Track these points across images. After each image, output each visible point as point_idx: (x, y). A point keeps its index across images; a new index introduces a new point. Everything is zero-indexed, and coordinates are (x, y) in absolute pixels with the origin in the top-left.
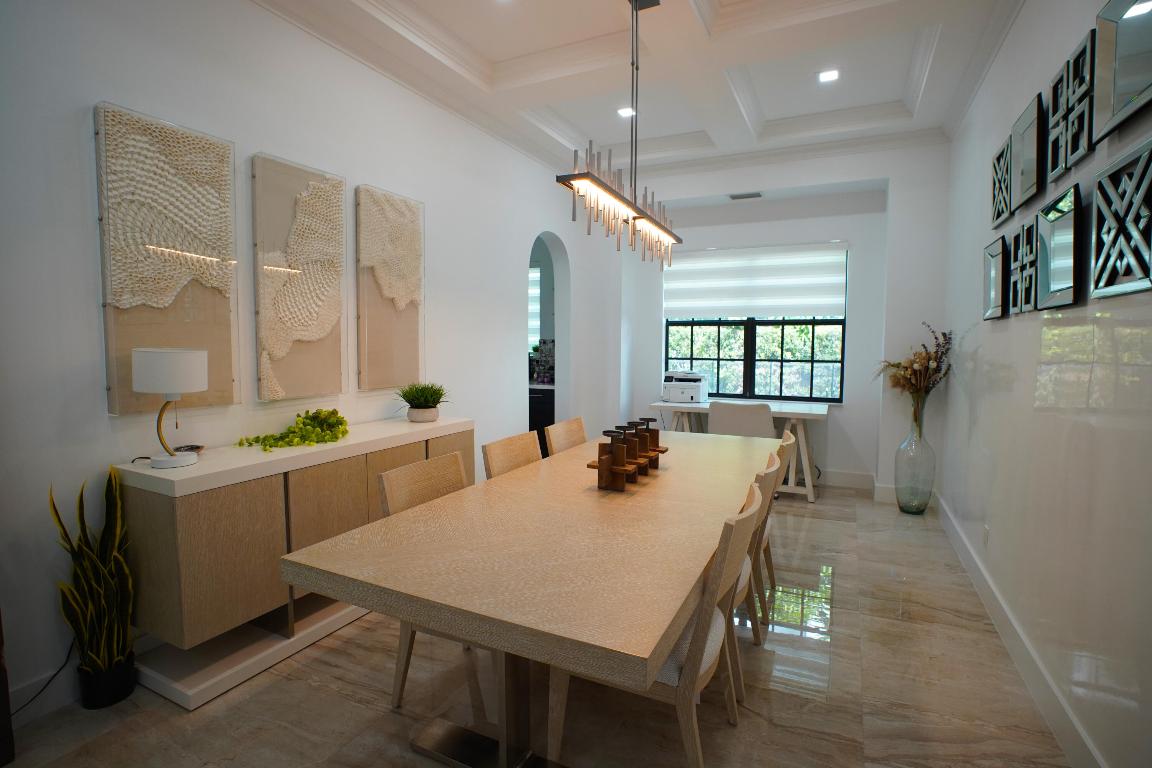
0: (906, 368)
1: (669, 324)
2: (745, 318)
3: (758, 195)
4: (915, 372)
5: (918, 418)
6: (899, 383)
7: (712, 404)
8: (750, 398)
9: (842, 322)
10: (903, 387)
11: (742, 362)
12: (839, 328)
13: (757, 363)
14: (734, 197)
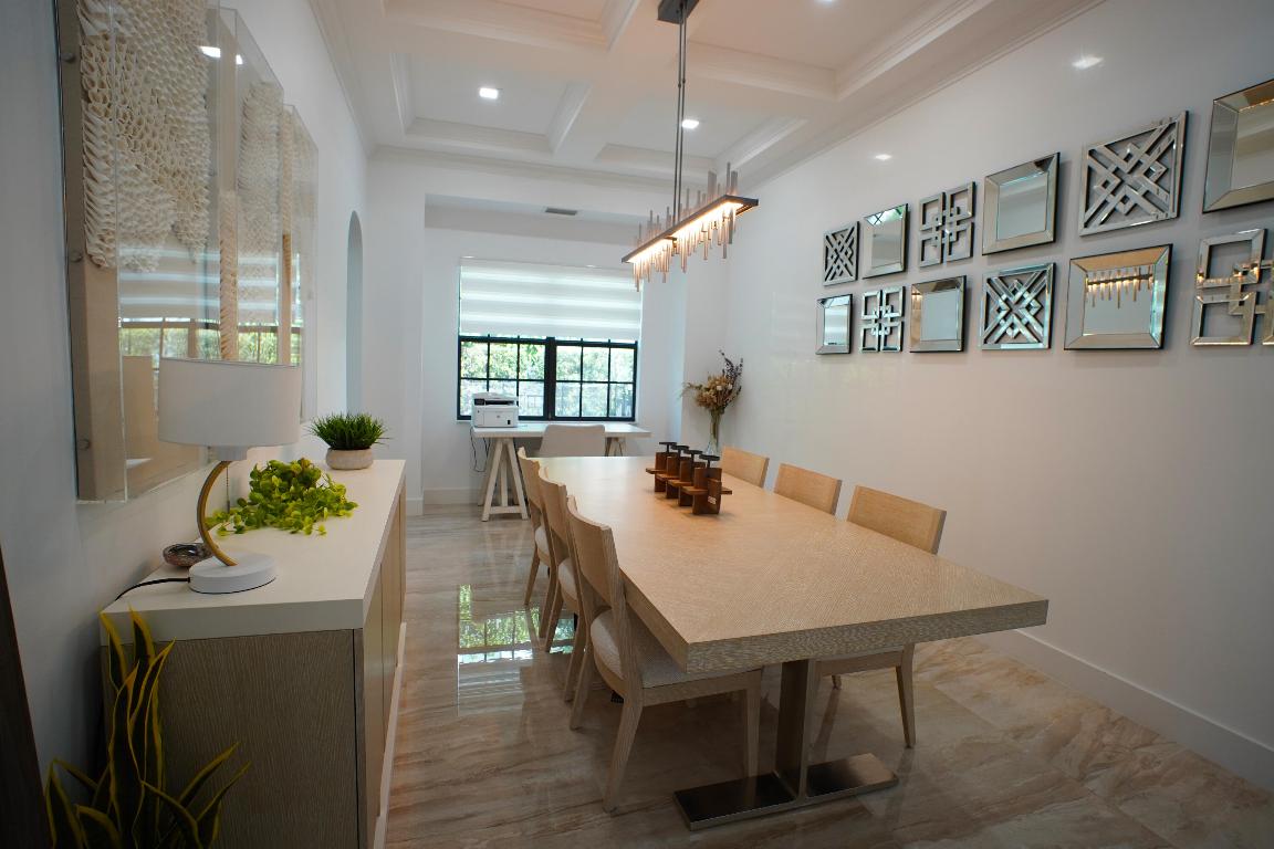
0: (708, 390)
1: (462, 339)
2: (544, 338)
3: (572, 213)
4: (717, 393)
5: (715, 433)
6: (703, 402)
7: (548, 428)
8: (552, 420)
9: (634, 347)
10: (708, 406)
11: (542, 385)
12: (631, 352)
13: (557, 384)
14: (550, 211)
